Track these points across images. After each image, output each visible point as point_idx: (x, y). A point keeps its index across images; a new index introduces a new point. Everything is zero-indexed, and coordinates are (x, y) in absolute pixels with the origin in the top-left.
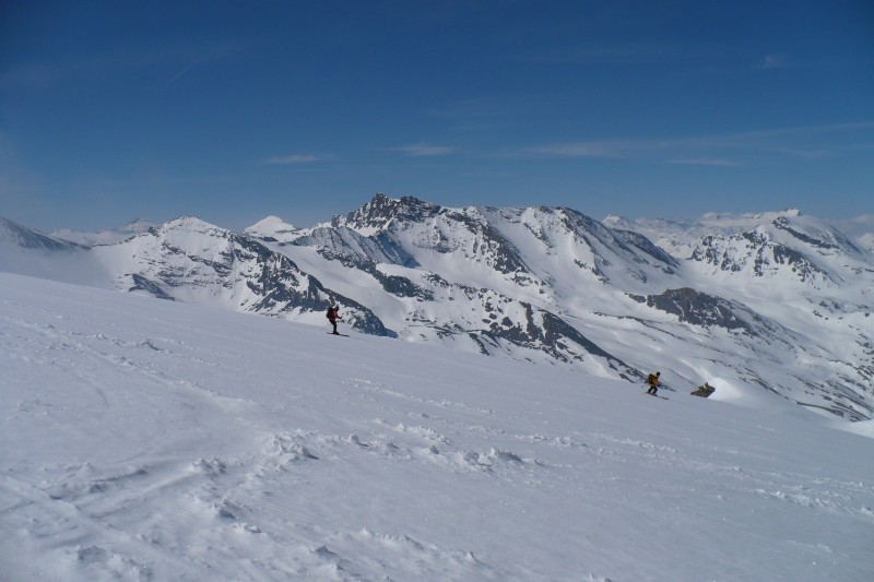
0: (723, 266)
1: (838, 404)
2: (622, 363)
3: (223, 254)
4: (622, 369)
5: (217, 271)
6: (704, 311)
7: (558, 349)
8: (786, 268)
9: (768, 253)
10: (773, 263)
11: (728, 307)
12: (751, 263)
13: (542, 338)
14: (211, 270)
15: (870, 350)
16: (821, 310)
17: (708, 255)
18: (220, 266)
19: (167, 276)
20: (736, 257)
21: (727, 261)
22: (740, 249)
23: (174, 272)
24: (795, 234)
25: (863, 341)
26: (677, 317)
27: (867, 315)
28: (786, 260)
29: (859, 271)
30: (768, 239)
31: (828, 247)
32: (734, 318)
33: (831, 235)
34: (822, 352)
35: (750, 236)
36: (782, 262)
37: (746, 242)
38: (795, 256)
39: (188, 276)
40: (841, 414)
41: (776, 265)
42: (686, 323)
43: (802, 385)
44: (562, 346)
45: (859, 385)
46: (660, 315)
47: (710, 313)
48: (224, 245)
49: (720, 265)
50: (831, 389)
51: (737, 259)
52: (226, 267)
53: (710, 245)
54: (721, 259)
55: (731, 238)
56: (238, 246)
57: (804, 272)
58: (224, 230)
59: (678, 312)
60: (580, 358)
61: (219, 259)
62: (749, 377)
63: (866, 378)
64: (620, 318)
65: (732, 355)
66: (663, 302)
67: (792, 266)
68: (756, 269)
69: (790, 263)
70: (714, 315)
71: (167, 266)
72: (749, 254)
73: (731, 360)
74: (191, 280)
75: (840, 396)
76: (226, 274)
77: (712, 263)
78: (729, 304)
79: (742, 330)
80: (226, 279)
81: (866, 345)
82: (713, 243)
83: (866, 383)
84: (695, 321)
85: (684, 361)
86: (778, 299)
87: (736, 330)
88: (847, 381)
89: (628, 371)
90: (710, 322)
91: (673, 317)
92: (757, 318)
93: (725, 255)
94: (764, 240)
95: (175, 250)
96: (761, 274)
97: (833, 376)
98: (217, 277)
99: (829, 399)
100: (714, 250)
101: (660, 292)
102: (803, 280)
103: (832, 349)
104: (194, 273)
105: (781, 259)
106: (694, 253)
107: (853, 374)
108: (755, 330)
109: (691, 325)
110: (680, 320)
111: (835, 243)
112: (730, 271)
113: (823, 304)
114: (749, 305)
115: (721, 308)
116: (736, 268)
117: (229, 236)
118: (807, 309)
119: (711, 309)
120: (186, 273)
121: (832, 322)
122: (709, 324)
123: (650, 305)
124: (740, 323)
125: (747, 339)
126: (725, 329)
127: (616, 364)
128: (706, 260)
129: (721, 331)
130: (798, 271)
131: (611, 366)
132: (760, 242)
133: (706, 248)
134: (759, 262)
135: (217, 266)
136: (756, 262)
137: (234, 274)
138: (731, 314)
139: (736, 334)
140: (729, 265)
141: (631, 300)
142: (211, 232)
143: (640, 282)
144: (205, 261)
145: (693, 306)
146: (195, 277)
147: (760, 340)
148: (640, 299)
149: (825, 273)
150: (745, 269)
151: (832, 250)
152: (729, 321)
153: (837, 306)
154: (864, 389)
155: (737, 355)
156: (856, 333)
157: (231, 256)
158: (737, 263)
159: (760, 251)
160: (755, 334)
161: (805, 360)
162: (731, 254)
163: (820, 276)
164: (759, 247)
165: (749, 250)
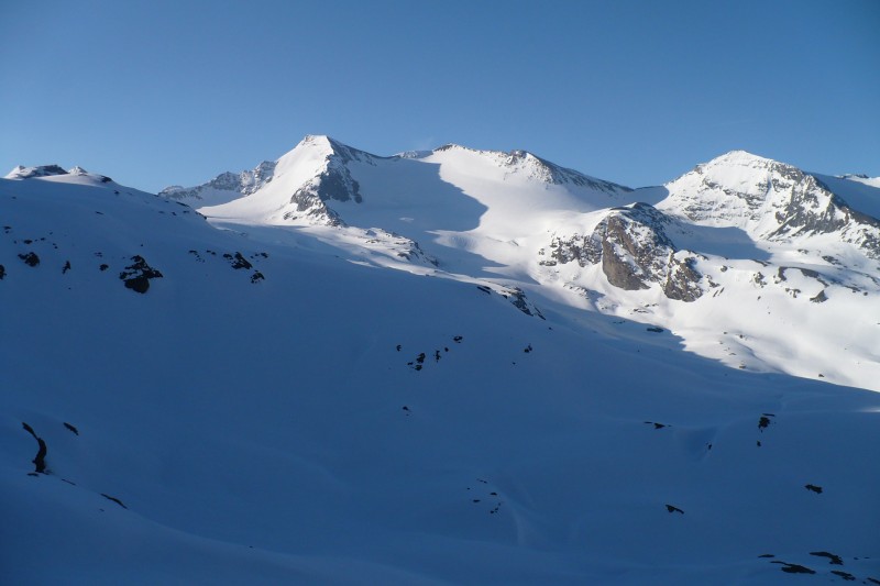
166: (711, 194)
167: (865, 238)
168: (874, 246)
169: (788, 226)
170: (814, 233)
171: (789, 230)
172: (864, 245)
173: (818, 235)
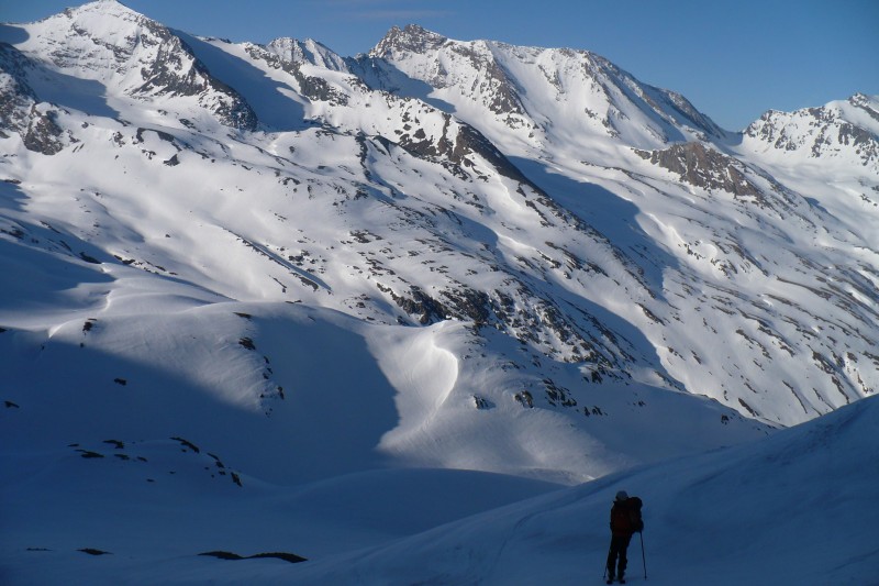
0: (778, 143)
1: (832, 287)
3: (129, 38)
5: (116, 55)
6: (710, 172)
7: (463, 166)
8: (849, 149)
9: (833, 132)
10: (835, 143)
11: (742, 170)
12: (811, 141)
13: (449, 154)
14: (111, 53)
16: (872, 194)
17: (764, 131)
18: (120, 51)
19: (59, 56)
20: (793, 134)
21: (784, 137)
22: (802, 126)
23: (70, 52)
24: (872, 113)
26: (679, 176)
28: (852, 140)
30: (836, 116)
32: (745, 183)
34: (851, 237)
35: (817, 113)
36: (847, 143)
37: (812, 118)
38: (864, 136)
39: (83, 58)
41: (838, 146)
42: (687, 184)
43: (797, 262)
44: (468, 163)
47: (717, 175)
48: (132, 29)
49: (774, 142)
50: (836, 273)
51: (794, 137)
52: (126, 52)
53: (769, 120)
54: (777, 135)
55: (795, 113)
56: (146, 31)
57: (869, 154)
58: (137, 14)
59: (681, 171)
60: (485, 178)
61: (122, 43)
64: (607, 168)
66: (667, 158)
67: (857, 147)
68: (814, 149)
69: (856, 143)
70: (722, 177)
71: (65, 46)
72: (811, 132)
73: (714, 223)
74: (85, 62)
75: (842, 281)
76: (124, 59)
77: (767, 140)
78: (744, 166)
79: (753, 198)
80: (123, 64)
82: (772, 118)
84: (698, 182)
85: (652, 216)
86: (825, 180)
87: (745, 198)
88: (866, 269)
89: (539, 200)
90: (715, 185)
91: (674, 176)
92: (779, 188)
93: (783, 131)
94: (831, 117)
95: (81, 32)
96: (818, 155)
97: (851, 263)
98: (113, 61)
99: (824, 281)
100: (772, 125)
102: (865, 164)
103: (866, 236)
104: (90, 55)
105: (846, 138)
108: (770, 200)
109: (692, 187)
110: (682, 179)
112: (784, 149)
113: (877, 189)
115: (732, 169)
116: (791, 147)
117: (140, 20)
118: (855, 193)
119: (719, 169)
120: (81, 56)
122: (713, 187)
123: (654, 162)
124: (753, 189)
125: (757, 209)
126: (732, 195)
128: (761, 136)
129: (722, 195)
130: (862, 153)
131: (519, 191)
132: (826, 120)
133: (763, 123)
134: (820, 140)
135: (117, 51)
136: (816, 141)
137: (133, 60)
138: (743, 178)
139: (743, 202)
140: (785, 143)
141: (637, 156)
142: (126, 16)
144: (107, 45)
145: (699, 164)
146: (91, 60)
147: (772, 212)
148: (645, 155)
150: (801, 149)
152: (738, 186)
155: (729, 220)
157: (136, 40)
158: (795, 141)
159: (824, 129)
160: (768, 205)
162: (790, 131)
164: (823, 124)
165: (811, 128)
166: (79, 41)
167: (219, 105)
168: (226, 114)
169: (151, 84)
170: (174, 94)
171: (152, 88)
172: (218, 112)
173: (178, 97)
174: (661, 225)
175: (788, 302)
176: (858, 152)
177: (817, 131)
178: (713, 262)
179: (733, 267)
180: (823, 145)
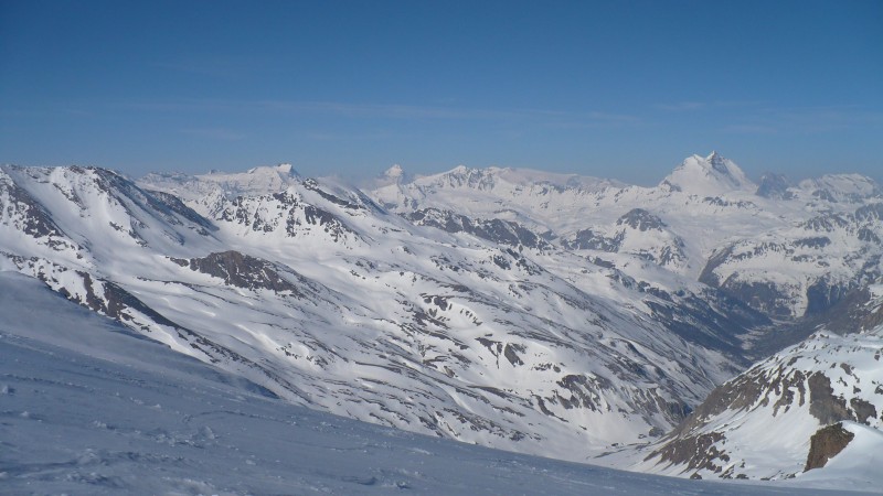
0: (255, 226)
1: (393, 361)
2: (190, 332)
4: (192, 339)
6: (251, 274)
7: (123, 320)
8: (318, 228)
9: (300, 214)
10: (305, 224)
11: (274, 270)
12: (283, 223)
13: (104, 309)
15: (409, 308)
16: (358, 269)
17: (239, 216)
20: (268, 217)
21: (259, 222)
22: (271, 210)
24: (324, 195)
25: (402, 299)
26: (223, 281)
27: (402, 274)
28: (318, 221)
29: (385, 231)
30: (298, 200)
31: (356, 208)
32: (280, 281)
33: (356, 196)
34: (366, 311)
35: (281, 197)
36: (314, 223)
37: (277, 202)
38: (327, 217)
40: (399, 371)
41: (308, 226)
42: (233, 286)
43: (356, 344)
44: (127, 317)
45: (405, 342)
46: (206, 278)
47: (256, 276)
49: (252, 225)
50: (383, 347)
51: (268, 220)
53: (241, 206)
54: (252, 220)
55: (262, 198)
57: (336, 232)
59: (224, 276)
60: (146, 328)
62: (308, 340)
63: (409, 335)
64: (167, 282)
65: (285, 317)
66: (207, 265)
67: (324, 226)
68: (288, 230)
69: (322, 223)
70: (260, 277)
72: (281, 214)
73: (286, 323)
75: (393, 354)
77: (244, 223)
78: (275, 266)
79: (289, 292)
81: (405, 303)
82: (244, 203)
83: (410, 339)
84: (243, 285)
85: (240, 326)
86: (314, 260)
87: (284, 292)
88: (394, 338)
89: (198, 341)
90: (257, 285)
91: (219, 281)
92: (302, 279)
93: (256, 215)
94: (294, 201)
96: (293, 235)
97: (380, 334)
99: (384, 357)
100: (244, 211)
101: (204, 255)
102: (336, 241)
103: (374, 308)
105: (313, 219)
106: (224, 214)
107: (398, 331)
108: (302, 292)
109: (238, 289)
110: (227, 283)
111: (361, 203)
112: (262, 231)
113: (359, 264)
114: (292, 267)
115: (268, 271)
116: (268, 229)
118: (344, 269)
119: (257, 271)
121: (368, 280)
122: (257, 287)
123: (194, 268)
124: (287, 285)
125: (295, 300)
126: (272, 292)
127: (185, 334)
128: (237, 220)
129: (269, 294)
130: (331, 231)
131: (181, 336)
132: (290, 203)
133: (236, 208)
134: (291, 222)
136: (288, 222)
138: (277, 277)
139: (284, 296)
140: (261, 226)
141: (173, 264)
143: (178, 244)
145: (240, 268)
147: (307, 301)
148: (183, 263)
149: (357, 234)
150: (277, 230)
151: (360, 210)
152: (275, 284)
153: (372, 266)
154: (411, 345)
155: (289, 318)
156: (394, 291)
158: (269, 224)
159: (292, 212)
160: (302, 296)
161: (351, 320)
162: (262, 215)
163: (351, 236)
164: (290, 208)
165: (280, 210)
174: (253, 333)
175: (379, 382)
176: (326, 230)
177: (286, 213)
178: (309, 359)
179: (323, 360)
180: (295, 226)
